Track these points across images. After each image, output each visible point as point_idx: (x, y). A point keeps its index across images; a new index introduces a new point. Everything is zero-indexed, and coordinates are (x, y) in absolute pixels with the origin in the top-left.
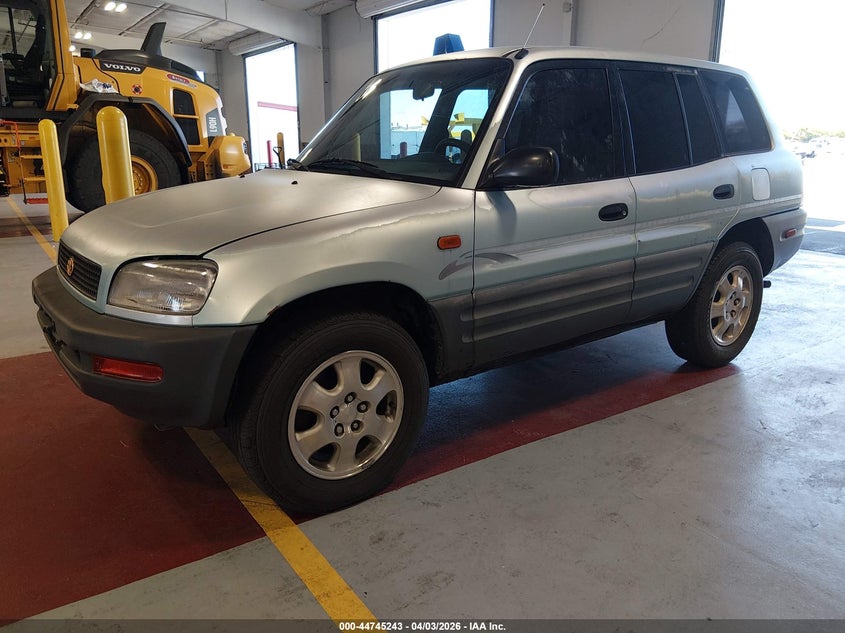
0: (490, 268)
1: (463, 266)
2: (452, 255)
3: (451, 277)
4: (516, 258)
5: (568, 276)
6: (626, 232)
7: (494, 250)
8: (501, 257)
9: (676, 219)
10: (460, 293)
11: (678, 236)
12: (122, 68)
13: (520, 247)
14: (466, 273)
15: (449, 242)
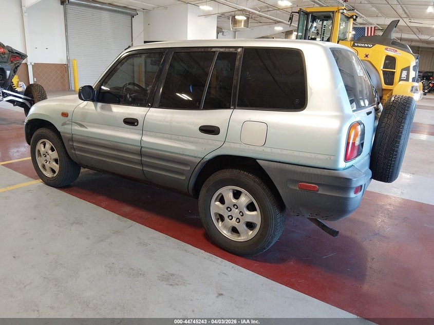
0: (77, 128)
1: (68, 124)
2: (65, 119)
3: (66, 126)
4: (86, 128)
5: (107, 143)
6: (137, 134)
7: (78, 122)
8: (82, 126)
9: (169, 136)
10: (68, 134)
11: (171, 146)
12: (366, 45)
13: (87, 124)
14: (69, 127)
15: (65, 115)
